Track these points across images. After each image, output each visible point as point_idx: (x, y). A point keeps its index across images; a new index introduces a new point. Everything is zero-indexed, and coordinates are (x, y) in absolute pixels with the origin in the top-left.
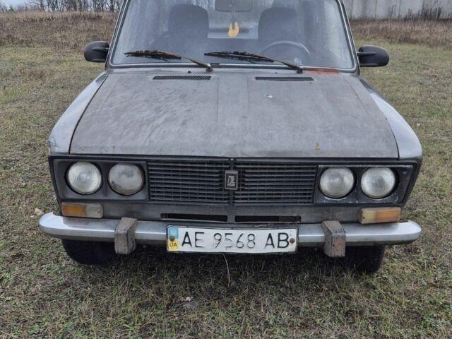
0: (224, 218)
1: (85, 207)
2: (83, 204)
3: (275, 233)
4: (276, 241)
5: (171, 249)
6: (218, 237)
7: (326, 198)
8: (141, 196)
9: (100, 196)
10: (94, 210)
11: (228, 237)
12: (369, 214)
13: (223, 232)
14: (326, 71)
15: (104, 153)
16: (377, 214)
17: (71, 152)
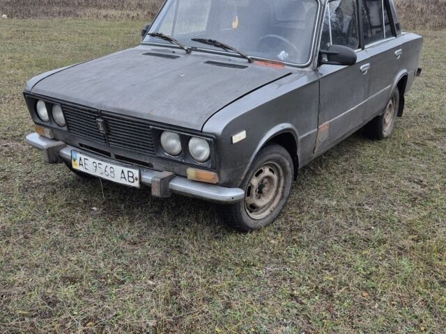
0: (108, 154)
3: (126, 170)
4: (126, 177)
5: (74, 167)
6: (95, 165)
7: (166, 154)
9: (49, 124)
10: (47, 133)
11: (100, 166)
12: (191, 172)
13: (98, 162)
14: (273, 63)
16: (197, 174)
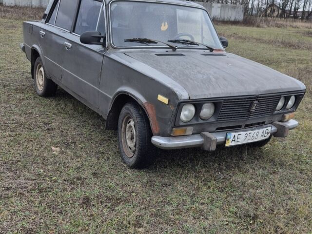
1: (186, 129)
2: (185, 128)
3: (265, 129)
4: (264, 134)
5: (227, 145)
6: (246, 135)
7: (275, 111)
8: (213, 120)
9: (195, 122)
10: (190, 130)
11: (250, 134)
15: (207, 97)
16: (289, 116)
17: (191, 98)
